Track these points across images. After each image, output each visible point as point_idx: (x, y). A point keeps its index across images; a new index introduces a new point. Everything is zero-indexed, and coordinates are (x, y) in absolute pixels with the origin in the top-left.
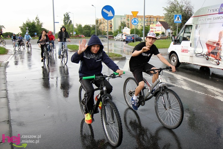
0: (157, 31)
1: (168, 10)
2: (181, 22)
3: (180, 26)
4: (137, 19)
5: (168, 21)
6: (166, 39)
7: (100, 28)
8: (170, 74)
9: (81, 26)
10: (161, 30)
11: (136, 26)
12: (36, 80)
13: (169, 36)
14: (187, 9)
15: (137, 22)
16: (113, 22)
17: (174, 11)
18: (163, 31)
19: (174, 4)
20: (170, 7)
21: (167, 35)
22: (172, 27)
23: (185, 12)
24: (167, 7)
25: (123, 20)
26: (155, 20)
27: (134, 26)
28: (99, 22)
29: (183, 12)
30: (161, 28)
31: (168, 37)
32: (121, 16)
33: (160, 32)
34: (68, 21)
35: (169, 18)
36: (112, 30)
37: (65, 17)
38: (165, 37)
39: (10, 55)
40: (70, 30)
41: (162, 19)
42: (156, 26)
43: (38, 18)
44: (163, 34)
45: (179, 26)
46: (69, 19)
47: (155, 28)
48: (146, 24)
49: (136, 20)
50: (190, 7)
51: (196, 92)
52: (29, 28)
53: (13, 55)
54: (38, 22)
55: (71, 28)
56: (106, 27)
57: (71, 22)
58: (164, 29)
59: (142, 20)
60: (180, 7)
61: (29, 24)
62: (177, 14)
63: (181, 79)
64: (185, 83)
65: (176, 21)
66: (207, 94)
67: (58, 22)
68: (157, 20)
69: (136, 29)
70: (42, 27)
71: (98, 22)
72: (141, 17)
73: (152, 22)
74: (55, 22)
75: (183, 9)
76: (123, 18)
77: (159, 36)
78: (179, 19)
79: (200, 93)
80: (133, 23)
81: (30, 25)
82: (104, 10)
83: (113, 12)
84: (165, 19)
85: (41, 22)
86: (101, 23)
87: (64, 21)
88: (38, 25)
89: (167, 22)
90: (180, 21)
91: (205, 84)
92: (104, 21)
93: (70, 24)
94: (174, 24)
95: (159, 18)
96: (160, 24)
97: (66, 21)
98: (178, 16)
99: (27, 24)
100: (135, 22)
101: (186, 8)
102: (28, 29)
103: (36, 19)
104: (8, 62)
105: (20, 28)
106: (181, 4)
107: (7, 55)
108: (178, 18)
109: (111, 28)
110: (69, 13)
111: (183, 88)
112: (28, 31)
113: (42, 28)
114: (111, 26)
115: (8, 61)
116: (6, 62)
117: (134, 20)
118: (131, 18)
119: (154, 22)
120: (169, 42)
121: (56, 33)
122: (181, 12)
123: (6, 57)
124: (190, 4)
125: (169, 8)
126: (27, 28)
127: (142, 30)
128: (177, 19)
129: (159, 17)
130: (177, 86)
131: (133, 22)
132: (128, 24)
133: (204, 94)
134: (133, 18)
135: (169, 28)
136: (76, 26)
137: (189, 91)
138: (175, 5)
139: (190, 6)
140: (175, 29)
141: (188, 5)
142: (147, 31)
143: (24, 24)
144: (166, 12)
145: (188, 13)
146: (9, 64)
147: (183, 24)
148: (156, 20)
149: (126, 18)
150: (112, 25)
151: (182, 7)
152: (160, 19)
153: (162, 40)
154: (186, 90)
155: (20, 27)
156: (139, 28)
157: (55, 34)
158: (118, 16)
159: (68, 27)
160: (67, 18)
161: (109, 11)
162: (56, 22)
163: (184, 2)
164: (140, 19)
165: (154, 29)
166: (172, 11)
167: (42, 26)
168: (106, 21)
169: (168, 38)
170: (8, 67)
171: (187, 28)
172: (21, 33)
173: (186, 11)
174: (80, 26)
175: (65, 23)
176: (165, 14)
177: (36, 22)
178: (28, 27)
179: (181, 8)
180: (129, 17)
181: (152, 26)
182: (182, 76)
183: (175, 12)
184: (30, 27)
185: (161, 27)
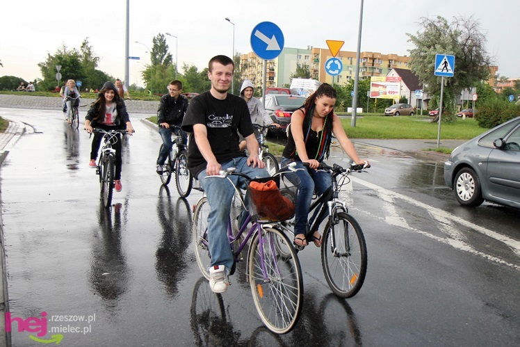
0: (388, 94)
1: (419, 42)
2: (451, 74)
3: (448, 83)
4: (339, 61)
5: (417, 69)
6: (410, 114)
7: (242, 78)
8: (418, 207)
9: (196, 69)
10: (399, 90)
11: (336, 77)
12: (75, 203)
13: (420, 107)
14: (470, 41)
15: (339, 68)
16: (277, 65)
17: (434, 46)
18: (403, 95)
19: (435, 26)
20: (426, 34)
21: (414, 104)
22: (427, 86)
23: (463, 49)
24: (418, 33)
25: (302, 62)
26: (384, 64)
27: (332, 76)
28: (241, 61)
29: (459, 49)
30: (399, 87)
31: (415, 109)
32: (298, 51)
33: (397, 98)
34: (162, 57)
35: (422, 62)
36: (272, 85)
37: (156, 46)
38: (407, 109)
39: (11, 133)
40: (167, 79)
41: (403, 64)
42: (388, 79)
43: (89, 45)
44: (403, 101)
45: (446, 85)
46: (166, 51)
47: (384, 87)
48: (361, 75)
49: (336, 62)
50: (476, 36)
51: (484, 256)
52: (62, 68)
53: (19, 136)
54: (88, 55)
55: (170, 73)
56: (259, 78)
57: (171, 59)
58: (405, 88)
59: (351, 63)
60: (451, 36)
61: (64, 59)
62: (444, 52)
63: (446, 220)
64: (456, 232)
65: (440, 71)
66: (511, 265)
67: (138, 58)
68: (389, 66)
69: (334, 85)
70: (96, 68)
71: (239, 63)
72: (350, 56)
73: (377, 71)
74: (130, 56)
75: (460, 40)
76: (303, 56)
77: (394, 106)
78: (449, 67)
79: (495, 261)
80: (328, 70)
81: (65, 61)
82: (259, 34)
83: (281, 40)
84: (410, 64)
85: (93, 56)
86: (246, 66)
87: (154, 55)
88: (86, 61)
89: (415, 73)
90: (451, 72)
91: (508, 238)
92: (254, 61)
93: (166, 65)
94: (432, 77)
95: (395, 61)
96: (396, 75)
97: (157, 57)
98: (445, 57)
99: (59, 57)
100: (334, 67)
101: (467, 40)
102: (60, 72)
103: (82, 47)
104: (7, 153)
105: (39, 68)
106: (453, 28)
107: (4, 134)
108: (446, 62)
109: (272, 78)
110: (165, 35)
111: (451, 244)
112: (60, 74)
113: (97, 71)
114: (271, 75)
115: (6, 149)
116: (3, 152)
117: (332, 62)
118: (324, 57)
119: (381, 71)
120: (417, 122)
121: (130, 85)
122: (453, 48)
123: (3, 140)
124: (477, 28)
125: (423, 36)
126: (59, 68)
127: (350, 89)
128: (441, 66)
129: (394, 58)
130: (436, 238)
131: (328, 67)
132: (315, 71)
133: (504, 262)
134: (328, 58)
135: (421, 87)
136: (184, 70)
137: (467, 253)
138: (439, 30)
139: (477, 34)
140: (435, 92)
141: (472, 31)
142: (363, 91)
143: (50, 57)
144: (414, 46)
145: (470, 51)
146: (8, 158)
147: (455, 78)
148: (387, 66)
149: (311, 56)
150: (273, 73)
151: (456, 35)
152: (397, 63)
153: (401, 117)
154: (458, 251)
155: (39, 65)
156: (343, 83)
157: (129, 88)
158: (291, 50)
159: (162, 71)
160: (160, 47)
161: (270, 38)
162: (133, 58)
163: (461, 23)
164: (346, 61)
165: (380, 87)
166: (430, 43)
167: (97, 66)
168: (260, 60)
169: (414, 113)
170: (5, 165)
171: (466, 89)
172: (43, 79)
173: (465, 45)
174: (193, 70)
175: (156, 62)
176: (412, 52)
177: (81, 53)
178: (61, 66)
179: (454, 37)
180: (318, 54)
181: (377, 81)
182: (449, 214)
183: (438, 46)
184: (67, 65)
185: (399, 84)
